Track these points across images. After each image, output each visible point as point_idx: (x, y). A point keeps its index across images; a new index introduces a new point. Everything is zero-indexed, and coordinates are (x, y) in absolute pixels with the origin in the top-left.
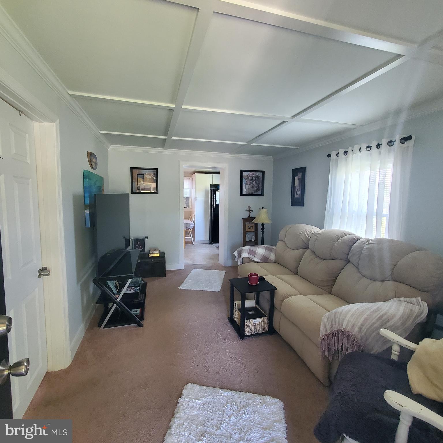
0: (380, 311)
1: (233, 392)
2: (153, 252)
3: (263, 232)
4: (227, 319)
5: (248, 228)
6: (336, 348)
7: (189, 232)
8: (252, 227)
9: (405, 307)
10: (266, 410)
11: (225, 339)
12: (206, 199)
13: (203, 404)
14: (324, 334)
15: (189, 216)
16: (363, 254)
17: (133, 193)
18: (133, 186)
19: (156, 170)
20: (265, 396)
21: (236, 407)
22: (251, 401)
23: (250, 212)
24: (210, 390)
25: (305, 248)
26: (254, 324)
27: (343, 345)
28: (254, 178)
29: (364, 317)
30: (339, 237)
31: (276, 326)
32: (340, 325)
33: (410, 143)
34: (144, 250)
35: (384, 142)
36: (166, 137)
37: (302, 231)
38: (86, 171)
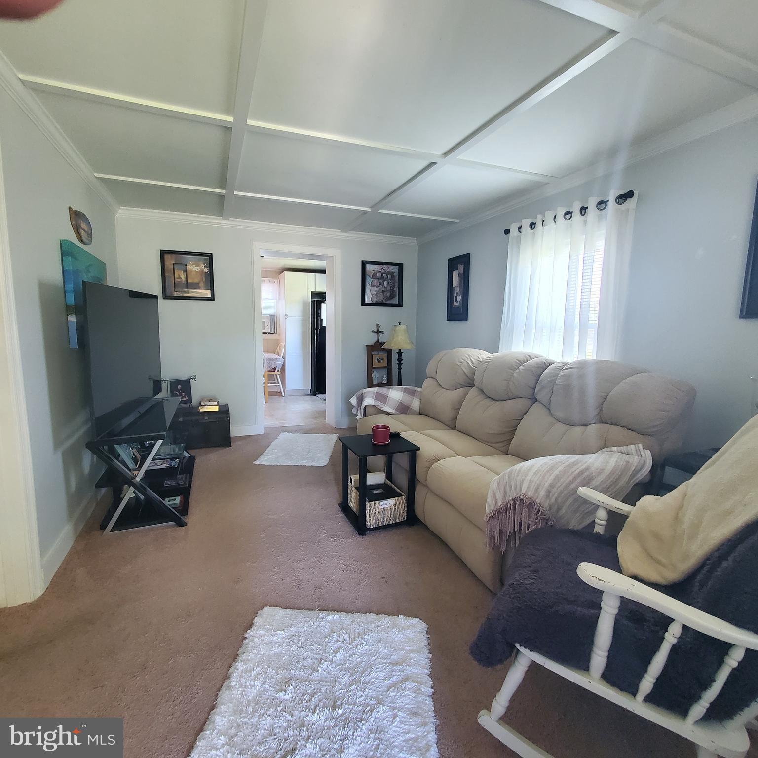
0: (580, 464)
1: (343, 615)
2: (206, 403)
3: (400, 364)
4: (338, 506)
5: (375, 360)
6: (511, 529)
7: (275, 375)
8: (383, 359)
9: (618, 458)
10: (397, 636)
11: (333, 537)
12: (304, 317)
13: (289, 637)
14: (492, 509)
15: (274, 347)
16: (557, 385)
17: (165, 297)
18: (165, 285)
19: (210, 256)
20: (396, 617)
21: (346, 636)
22: (373, 626)
23: (380, 334)
24: (300, 615)
25: (468, 385)
26: (383, 510)
27: (521, 521)
28: (385, 276)
29: (554, 473)
30: (521, 362)
31: (418, 510)
32: (518, 490)
33: (631, 203)
34: (190, 400)
35: (592, 204)
36: (223, 191)
37: (464, 358)
38: (65, 242)
